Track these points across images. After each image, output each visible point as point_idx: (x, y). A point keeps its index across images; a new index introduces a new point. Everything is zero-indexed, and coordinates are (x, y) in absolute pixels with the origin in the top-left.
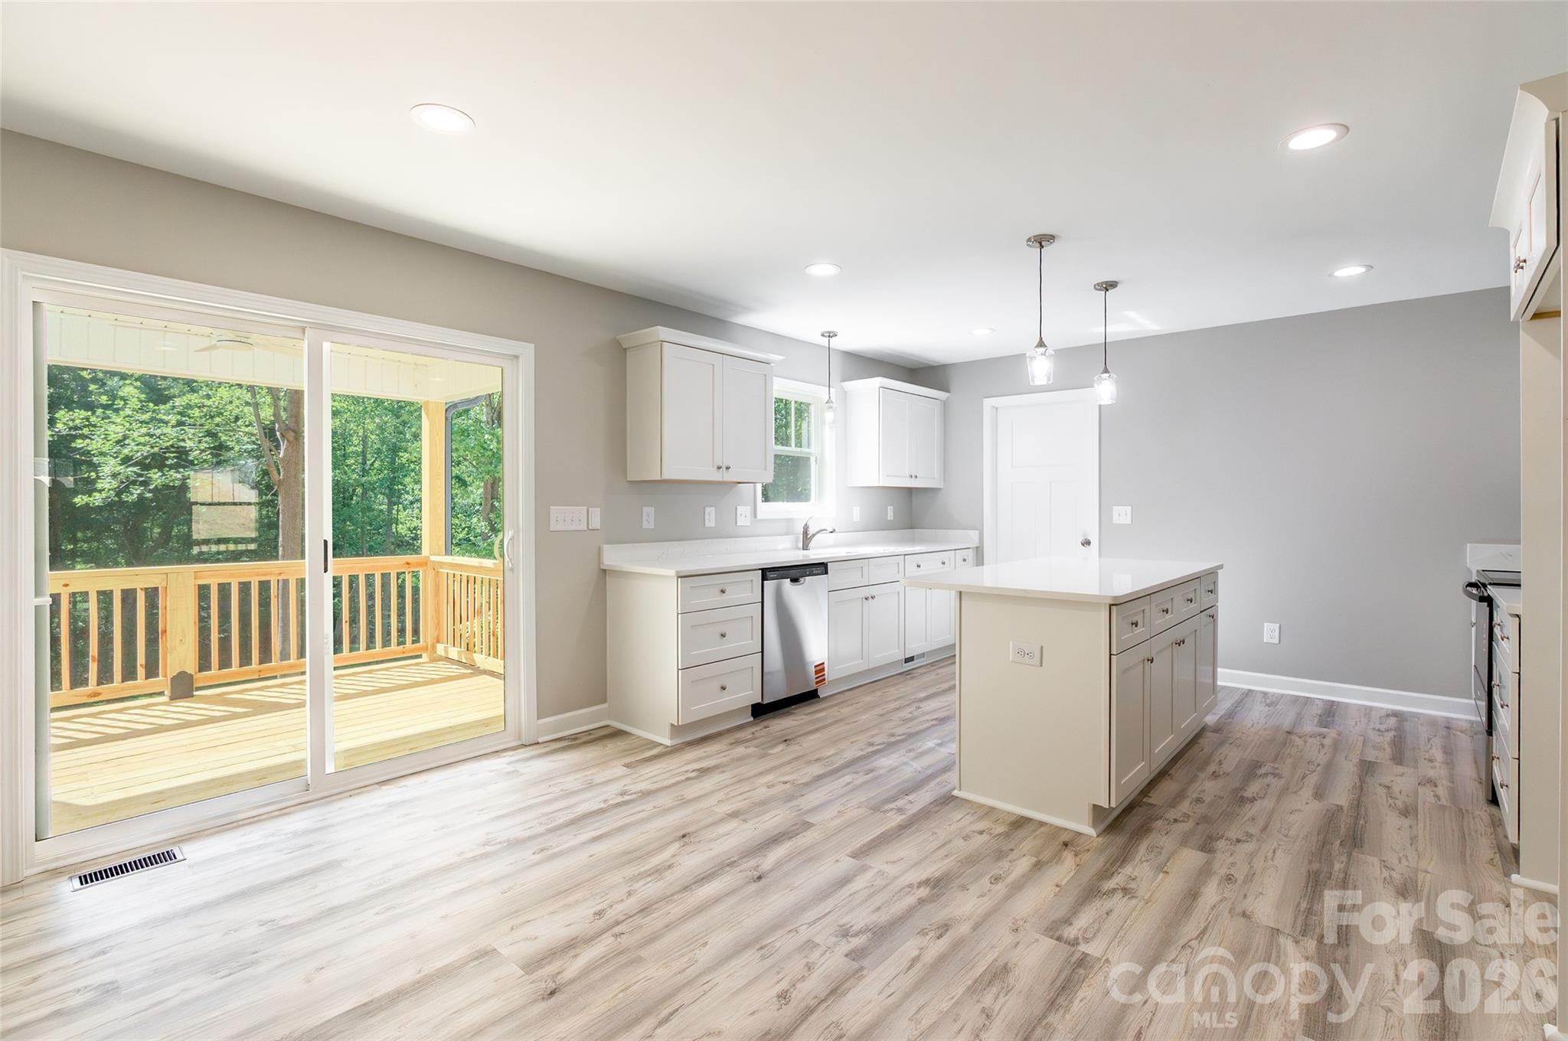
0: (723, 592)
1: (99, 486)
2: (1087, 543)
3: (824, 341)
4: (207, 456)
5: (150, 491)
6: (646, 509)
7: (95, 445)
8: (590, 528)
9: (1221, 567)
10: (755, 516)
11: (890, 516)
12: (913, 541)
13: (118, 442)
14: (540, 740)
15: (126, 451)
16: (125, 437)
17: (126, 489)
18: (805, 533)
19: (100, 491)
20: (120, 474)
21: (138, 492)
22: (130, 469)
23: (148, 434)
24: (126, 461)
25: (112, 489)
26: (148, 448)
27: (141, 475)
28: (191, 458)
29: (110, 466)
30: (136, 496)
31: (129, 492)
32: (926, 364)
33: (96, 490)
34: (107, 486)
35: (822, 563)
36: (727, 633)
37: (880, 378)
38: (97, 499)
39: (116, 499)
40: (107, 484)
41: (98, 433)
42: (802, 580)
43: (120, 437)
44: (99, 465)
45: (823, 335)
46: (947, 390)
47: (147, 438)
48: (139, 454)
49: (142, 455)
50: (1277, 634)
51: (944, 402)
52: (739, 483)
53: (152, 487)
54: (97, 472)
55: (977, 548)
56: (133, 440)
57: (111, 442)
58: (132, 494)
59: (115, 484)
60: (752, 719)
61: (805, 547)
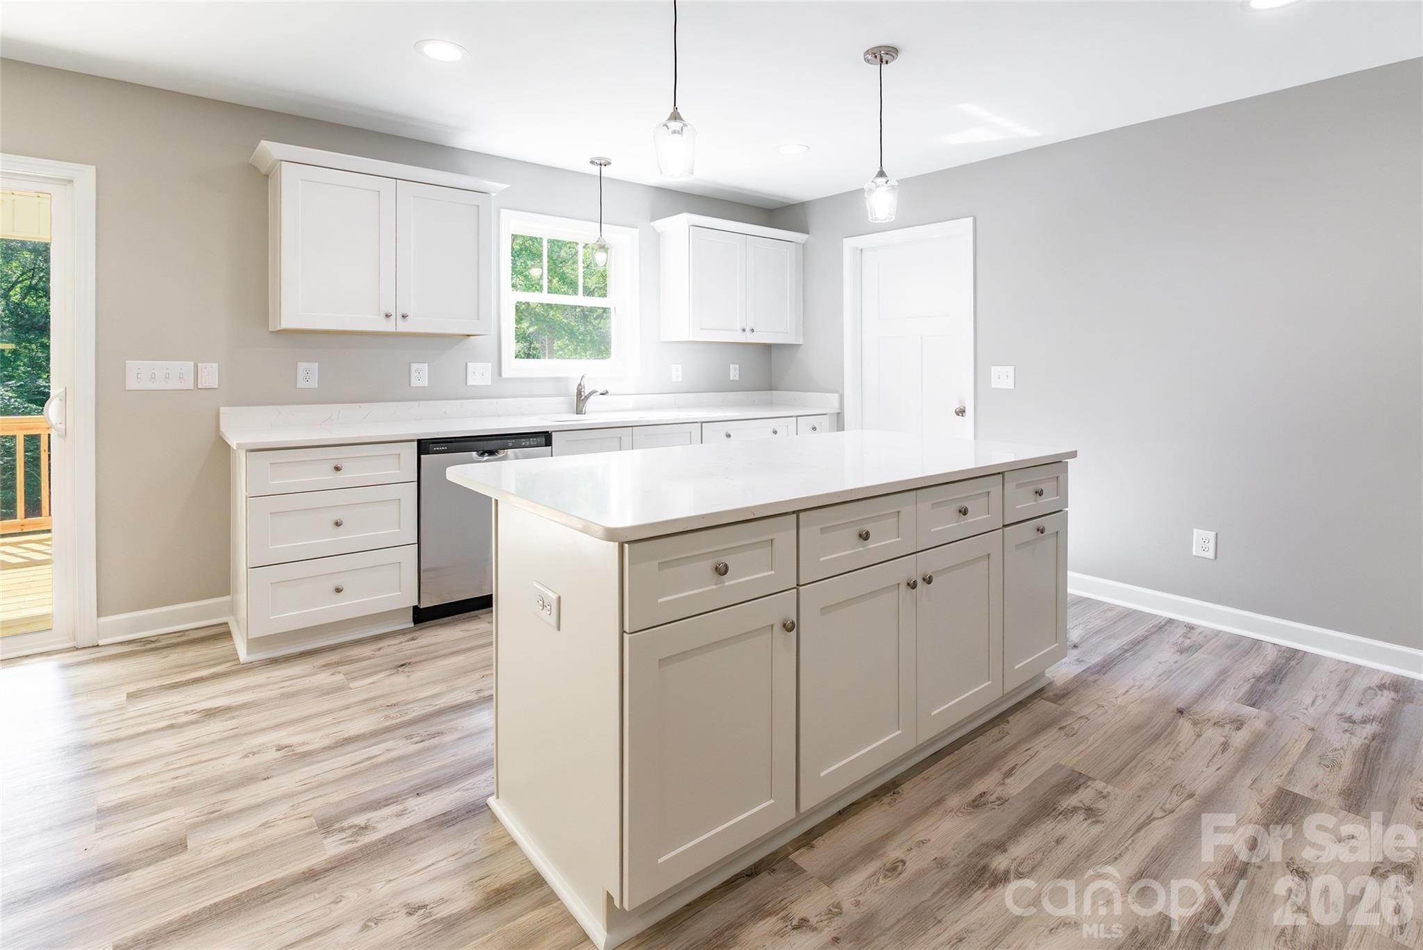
0: (337, 469)
2: (961, 412)
3: (595, 170)
6: (302, 366)
8: (199, 387)
9: (1073, 455)
10: (500, 374)
11: (734, 373)
12: (771, 404)
14: (101, 643)
18: (579, 393)
32: (781, 202)
35: (548, 432)
36: (344, 522)
37: (684, 214)
42: (502, 454)
45: (592, 162)
46: (805, 230)
50: (1212, 545)
51: (803, 244)
52: (468, 336)
55: (838, 414)
60: (412, 625)
61: (579, 411)
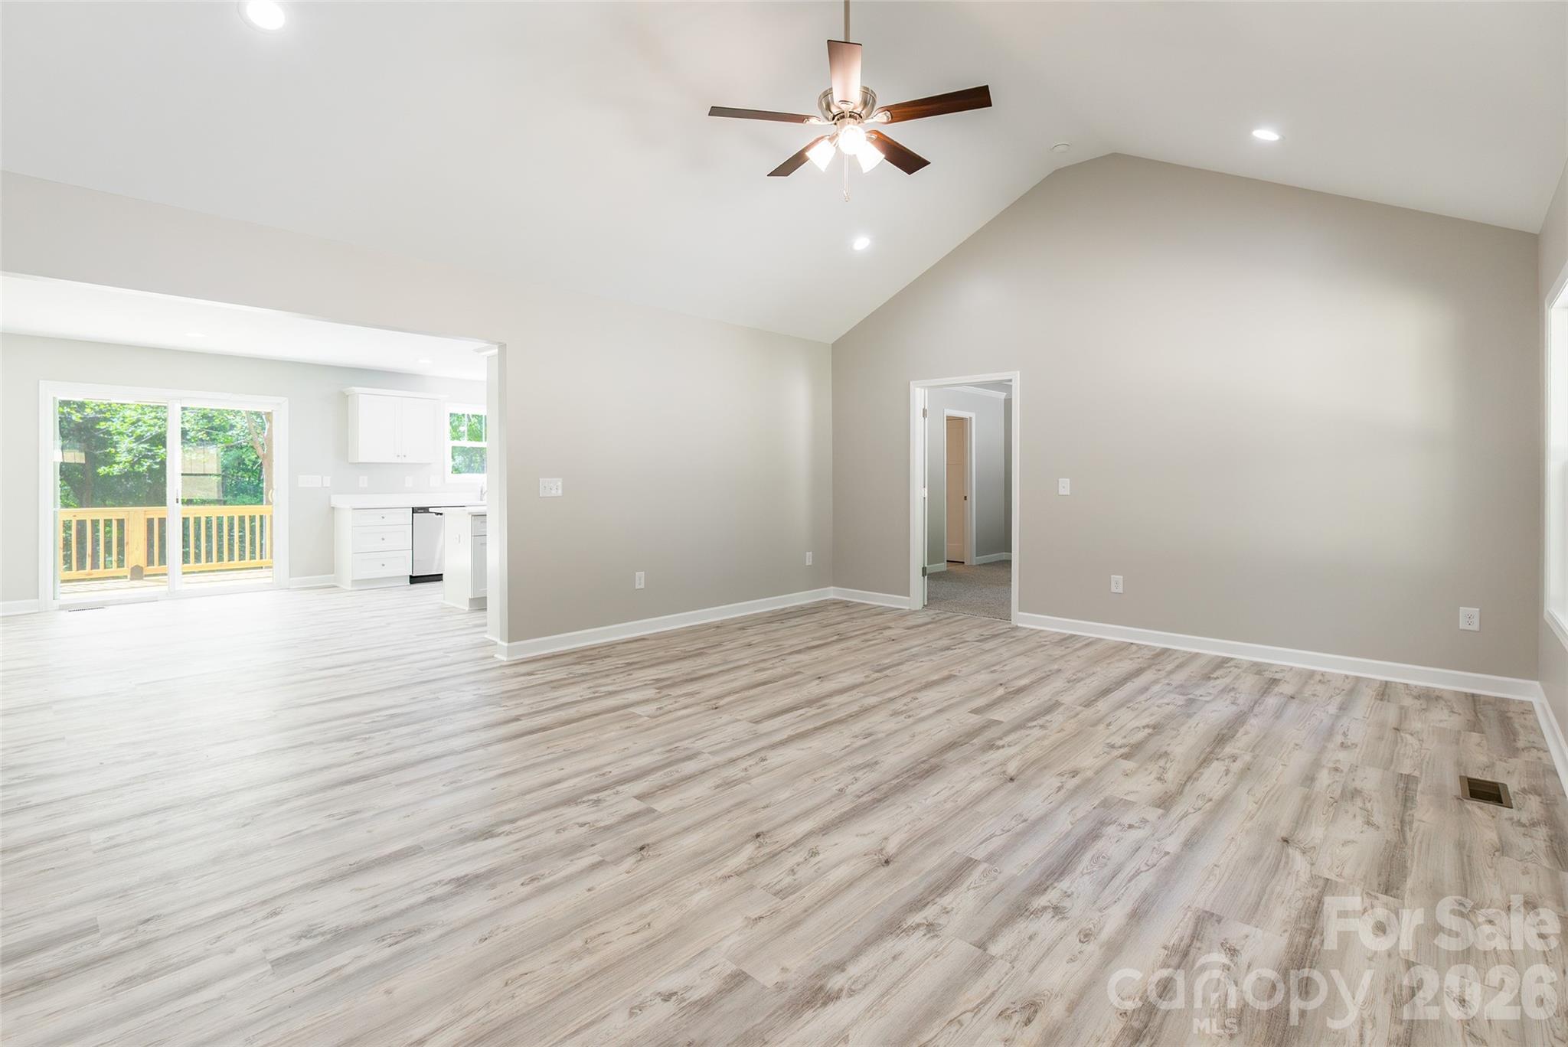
1: (118, 459)
4: (202, 435)
5: (156, 463)
7: (115, 425)
13: (133, 424)
15: (138, 432)
16: (138, 420)
17: (138, 462)
19: (118, 463)
20: (133, 449)
21: (148, 464)
22: (142, 445)
23: (156, 418)
24: (139, 439)
25: (128, 462)
26: (157, 428)
27: (149, 450)
28: (188, 437)
29: (125, 443)
30: (146, 467)
31: (140, 464)
33: (115, 463)
34: (124, 459)
38: (116, 470)
39: (131, 469)
40: (123, 460)
41: (117, 416)
43: (134, 419)
44: (117, 443)
47: (156, 420)
48: (149, 434)
49: (151, 434)
53: (158, 460)
54: (115, 447)
56: (144, 422)
57: (126, 424)
58: (143, 466)
59: (130, 458)
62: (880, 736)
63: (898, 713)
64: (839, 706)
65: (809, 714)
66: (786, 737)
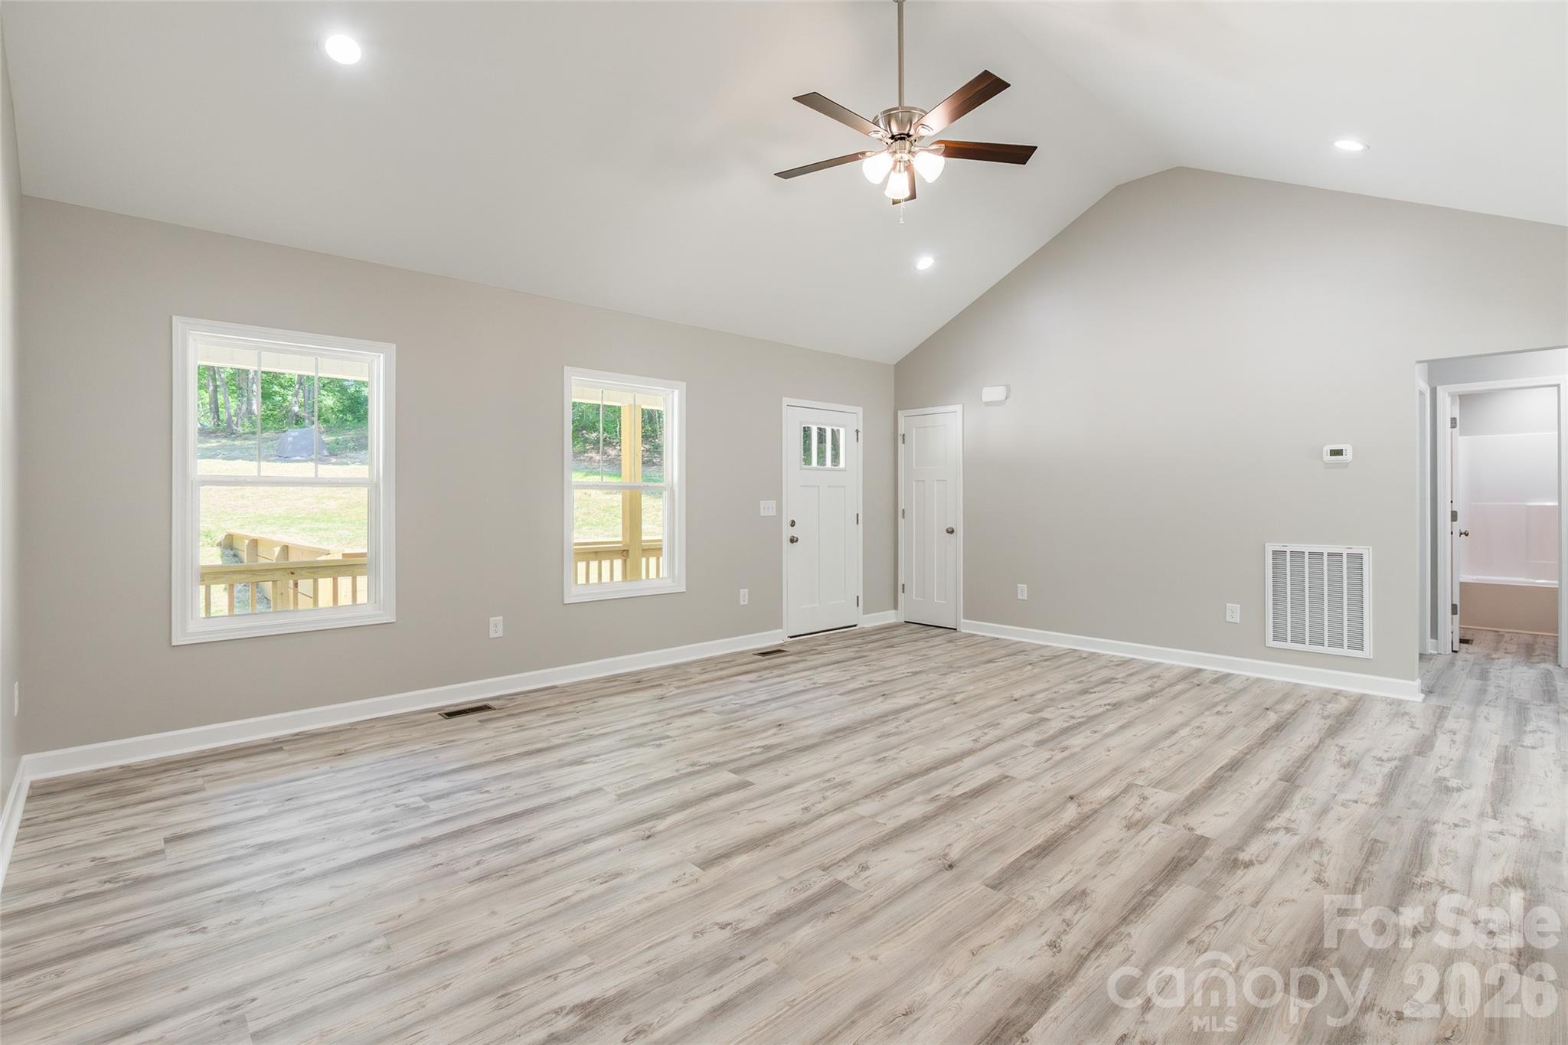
62: (869, 759)
63: (840, 785)
64: (912, 798)
65: (948, 787)
66: (965, 760)
